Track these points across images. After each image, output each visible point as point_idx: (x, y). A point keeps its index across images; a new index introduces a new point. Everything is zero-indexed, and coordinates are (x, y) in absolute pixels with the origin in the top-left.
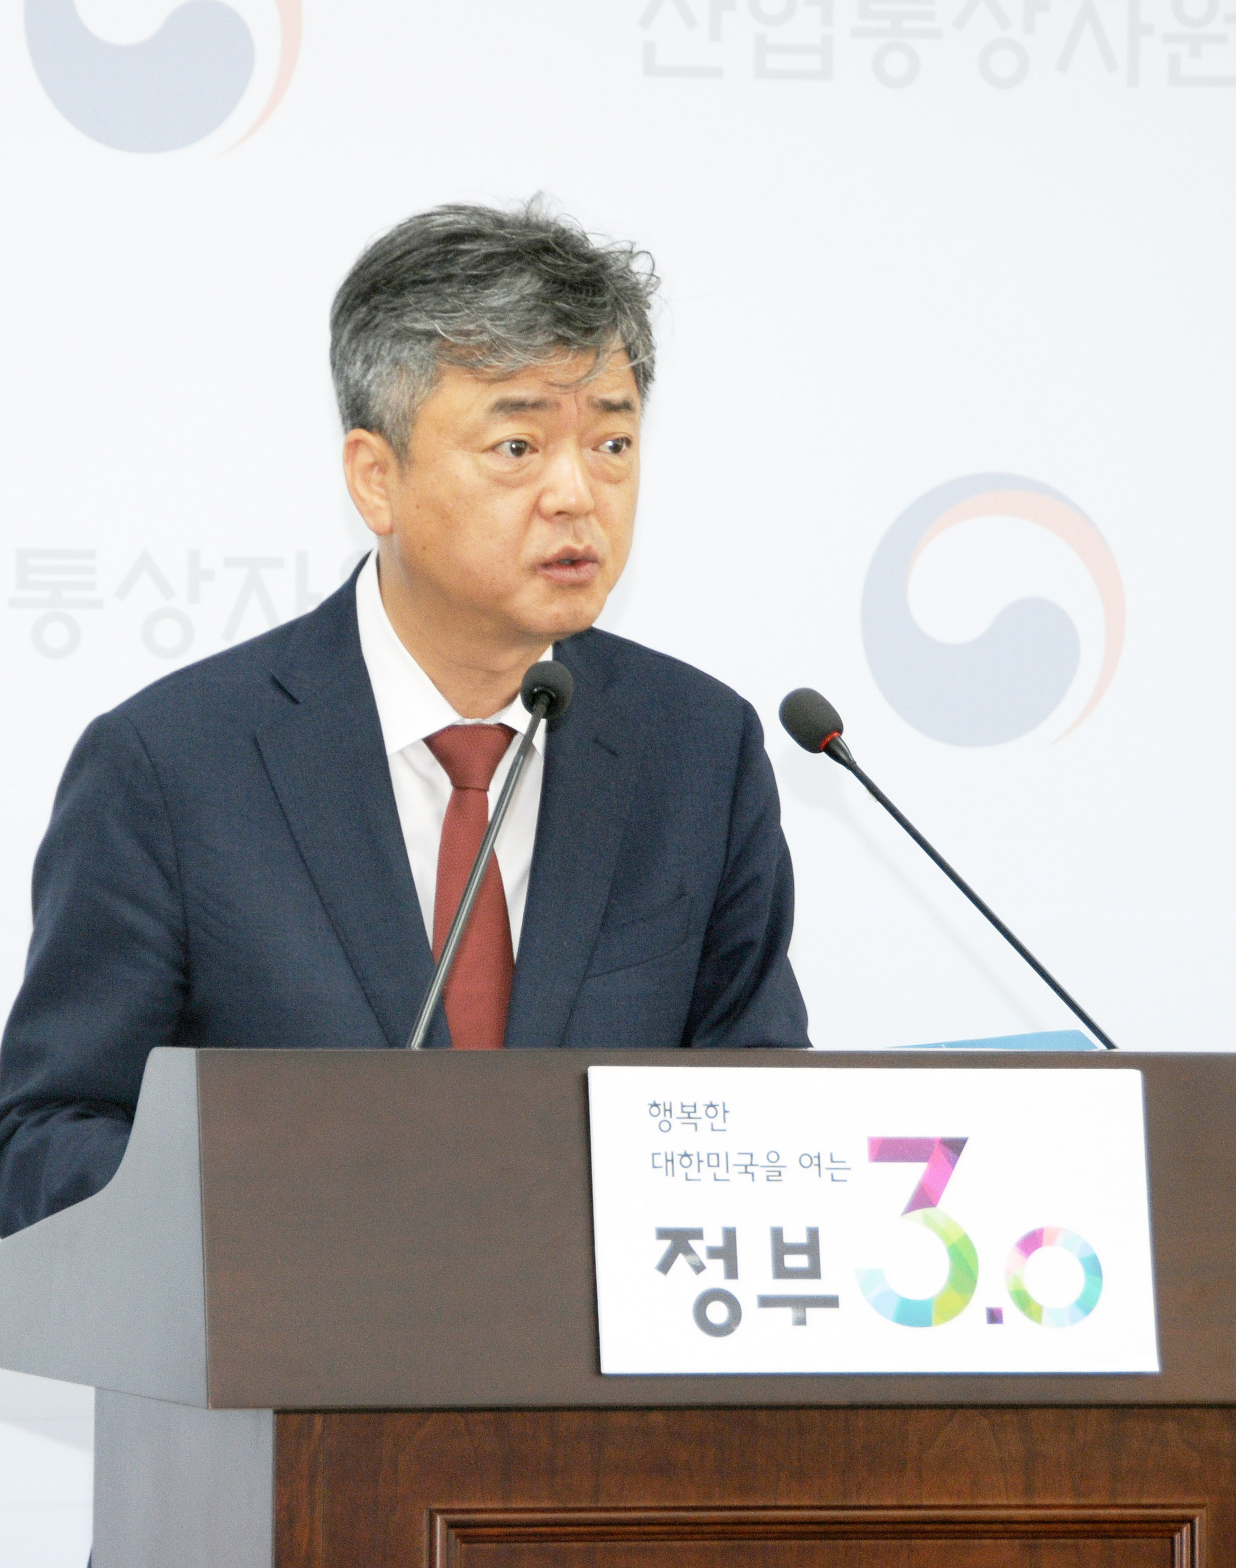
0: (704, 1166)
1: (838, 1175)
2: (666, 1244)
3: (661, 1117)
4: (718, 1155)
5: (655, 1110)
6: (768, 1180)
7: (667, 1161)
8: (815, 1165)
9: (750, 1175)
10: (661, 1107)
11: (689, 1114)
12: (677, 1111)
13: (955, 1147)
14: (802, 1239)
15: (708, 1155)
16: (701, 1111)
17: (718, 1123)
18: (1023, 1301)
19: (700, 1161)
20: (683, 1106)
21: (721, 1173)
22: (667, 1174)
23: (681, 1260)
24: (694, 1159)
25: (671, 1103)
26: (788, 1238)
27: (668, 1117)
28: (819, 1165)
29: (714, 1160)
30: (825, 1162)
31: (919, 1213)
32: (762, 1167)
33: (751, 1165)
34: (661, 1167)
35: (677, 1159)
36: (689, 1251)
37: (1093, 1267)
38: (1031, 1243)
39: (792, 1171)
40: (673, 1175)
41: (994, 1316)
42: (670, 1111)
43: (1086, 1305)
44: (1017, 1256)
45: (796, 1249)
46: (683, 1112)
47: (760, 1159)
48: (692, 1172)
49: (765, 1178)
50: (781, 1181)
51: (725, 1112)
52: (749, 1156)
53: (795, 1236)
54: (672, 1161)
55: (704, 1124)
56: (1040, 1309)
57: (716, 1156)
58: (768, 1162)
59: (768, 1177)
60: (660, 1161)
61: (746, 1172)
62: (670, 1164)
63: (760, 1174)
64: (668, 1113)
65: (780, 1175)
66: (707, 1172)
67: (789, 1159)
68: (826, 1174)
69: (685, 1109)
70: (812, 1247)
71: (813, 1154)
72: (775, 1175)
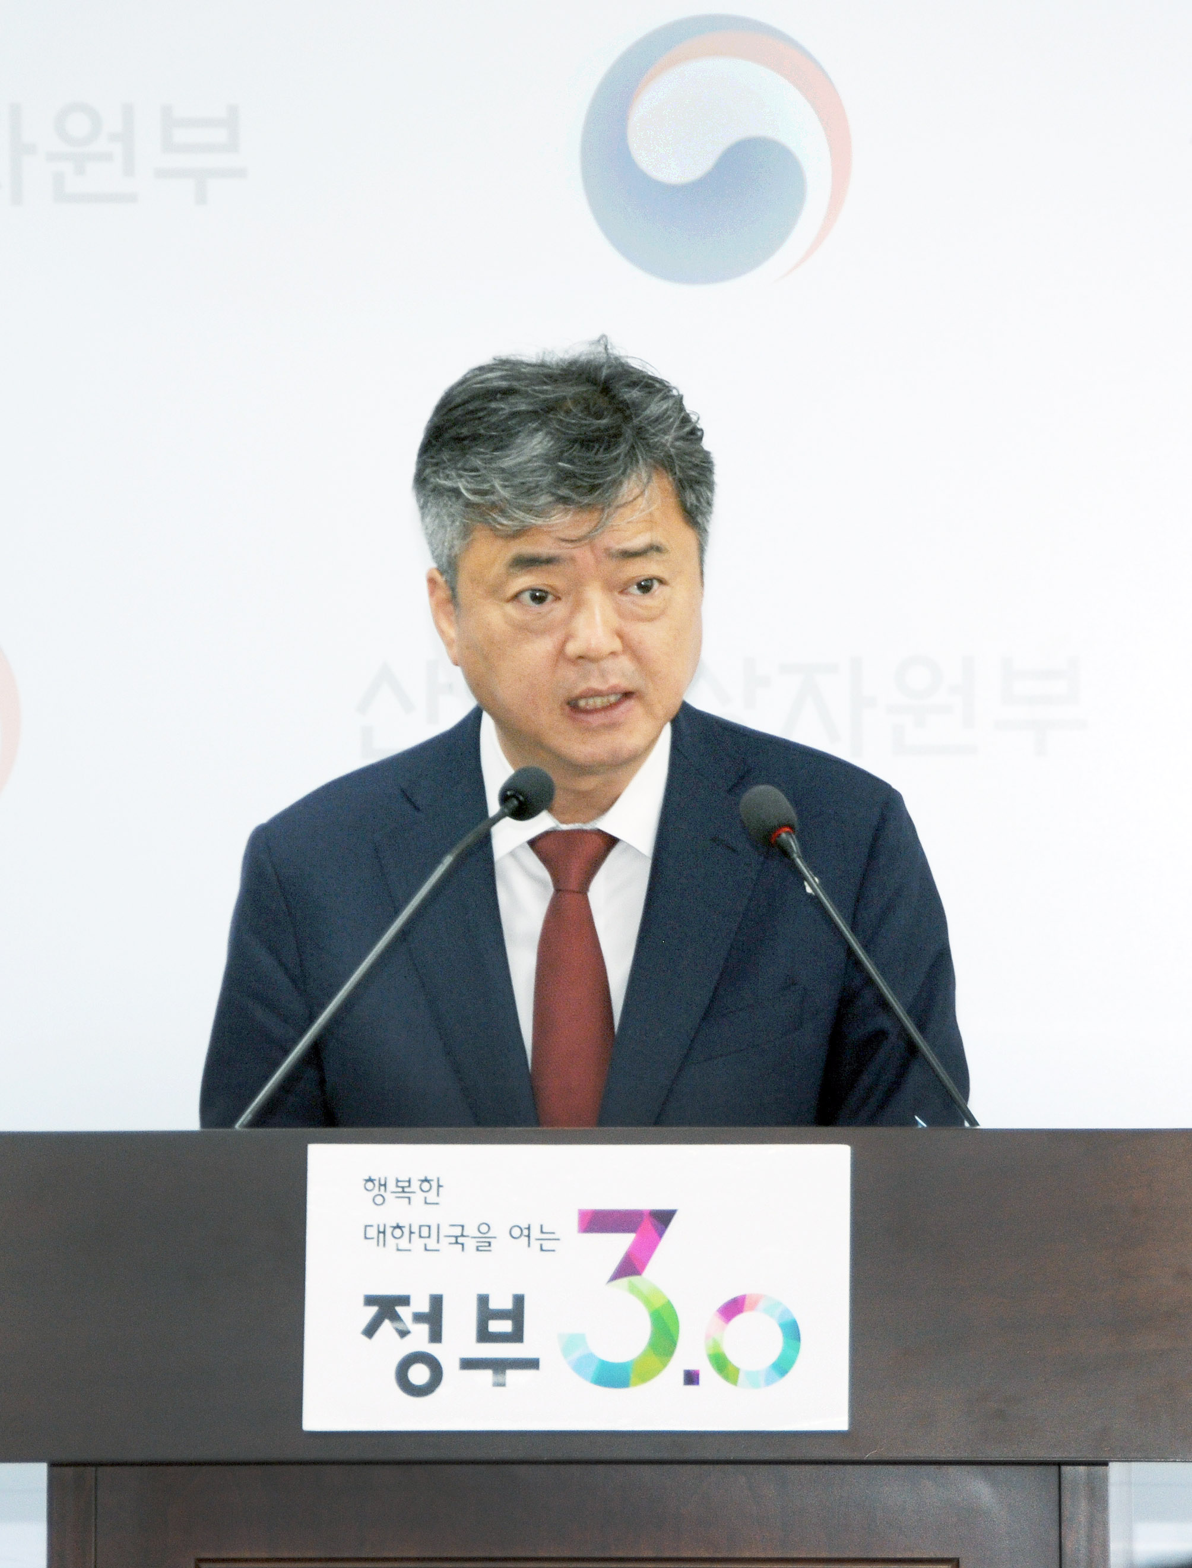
0: (415, 1237)
1: (547, 1245)
2: (373, 1310)
3: (376, 1192)
4: (429, 1227)
5: (370, 1185)
6: (478, 1250)
7: (379, 1232)
8: (525, 1236)
9: (460, 1246)
10: (377, 1183)
11: (404, 1189)
12: (391, 1186)
13: (663, 1218)
14: (508, 1305)
15: (420, 1227)
16: (415, 1185)
17: (432, 1197)
18: (721, 1364)
19: (411, 1233)
20: (398, 1181)
21: (432, 1243)
22: (378, 1245)
23: (387, 1325)
24: (406, 1231)
25: (386, 1178)
26: (494, 1305)
27: (382, 1192)
28: (529, 1236)
29: (426, 1231)
30: (535, 1233)
31: (624, 1281)
32: (472, 1237)
33: (462, 1235)
34: (372, 1238)
35: (389, 1231)
36: (395, 1318)
37: (792, 1332)
38: (733, 1309)
39: (502, 1242)
40: (384, 1245)
41: (691, 1378)
42: (385, 1185)
43: (782, 1368)
44: (719, 1321)
45: (501, 1315)
46: (397, 1186)
47: (472, 1231)
48: (404, 1243)
49: (475, 1248)
50: (490, 1251)
51: (439, 1186)
52: (460, 1228)
53: (501, 1302)
54: (384, 1233)
55: (418, 1198)
56: (737, 1370)
57: (427, 1228)
58: (478, 1233)
59: (477, 1247)
60: (372, 1232)
61: (457, 1243)
62: (381, 1235)
63: (470, 1244)
64: (382, 1188)
65: (490, 1245)
66: (418, 1243)
67: (500, 1231)
68: (535, 1245)
69: (400, 1184)
70: (516, 1313)
71: (524, 1225)
72: (485, 1244)
